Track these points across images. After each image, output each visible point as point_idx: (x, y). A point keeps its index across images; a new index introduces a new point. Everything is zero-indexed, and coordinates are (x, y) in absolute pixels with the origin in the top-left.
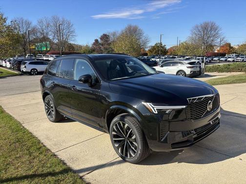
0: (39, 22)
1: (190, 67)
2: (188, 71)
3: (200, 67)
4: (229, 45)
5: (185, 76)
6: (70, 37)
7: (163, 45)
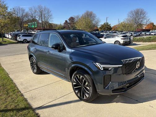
0: (30, 9)
1: (123, 39)
2: (122, 42)
3: (130, 39)
4: (153, 24)
5: (120, 45)
6: (49, 19)
7: (109, 24)
